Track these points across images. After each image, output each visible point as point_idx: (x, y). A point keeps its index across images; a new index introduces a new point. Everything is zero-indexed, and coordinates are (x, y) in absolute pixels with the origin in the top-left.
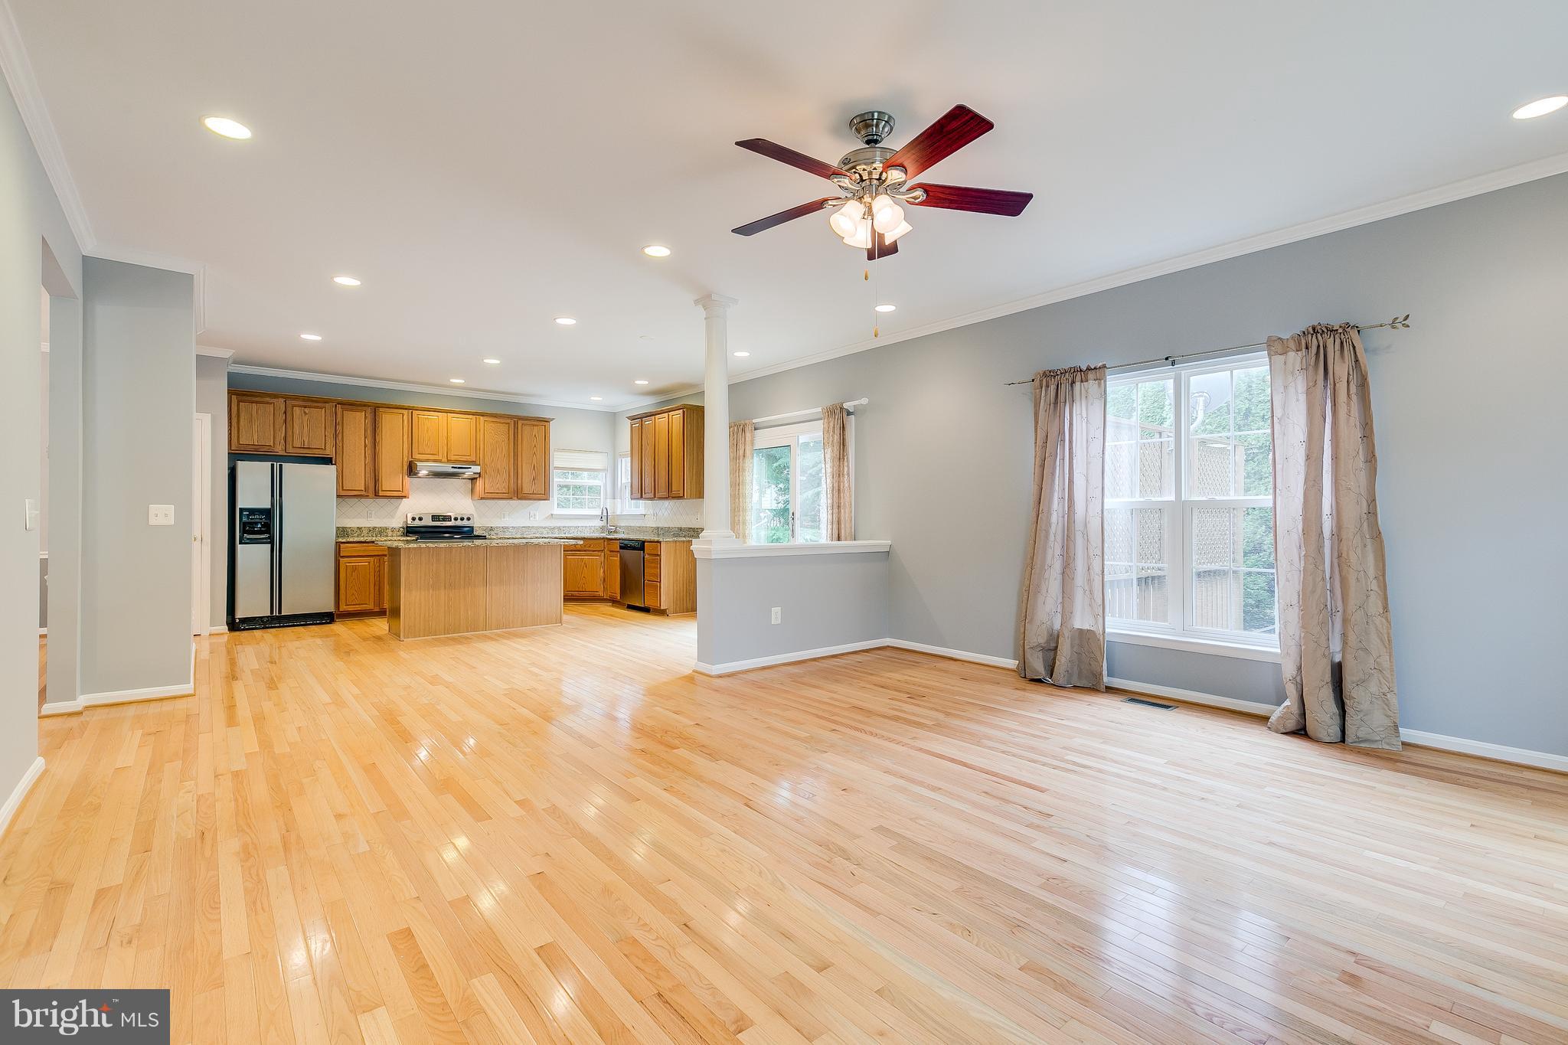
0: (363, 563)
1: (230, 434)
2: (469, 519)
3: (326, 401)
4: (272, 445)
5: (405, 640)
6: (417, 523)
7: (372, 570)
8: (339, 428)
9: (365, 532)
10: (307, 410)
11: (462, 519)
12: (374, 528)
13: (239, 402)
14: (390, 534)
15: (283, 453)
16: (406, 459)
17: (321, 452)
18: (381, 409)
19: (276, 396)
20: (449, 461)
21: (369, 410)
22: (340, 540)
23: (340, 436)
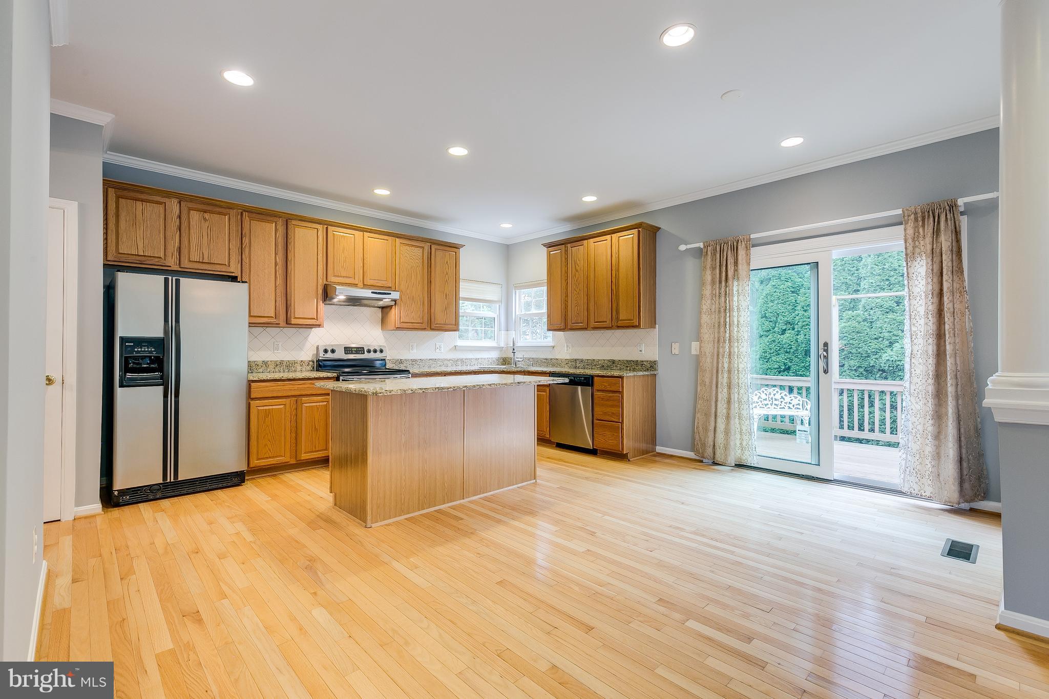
0: (276, 406)
1: (106, 239)
2: (381, 351)
3: (231, 206)
4: (162, 255)
5: (373, 525)
6: (329, 355)
7: (288, 414)
8: (246, 241)
9: (271, 367)
10: (207, 216)
11: (375, 351)
12: (281, 362)
13: (118, 198)
14: (299, 368)
15: (176, 268)
16: (320, 281)
17: (224, 268)
18: (294, 222)
19: (169, 194)
20: (365, 286)
21: (280, 222)
22: (251, 378)
23: (247, 250)
